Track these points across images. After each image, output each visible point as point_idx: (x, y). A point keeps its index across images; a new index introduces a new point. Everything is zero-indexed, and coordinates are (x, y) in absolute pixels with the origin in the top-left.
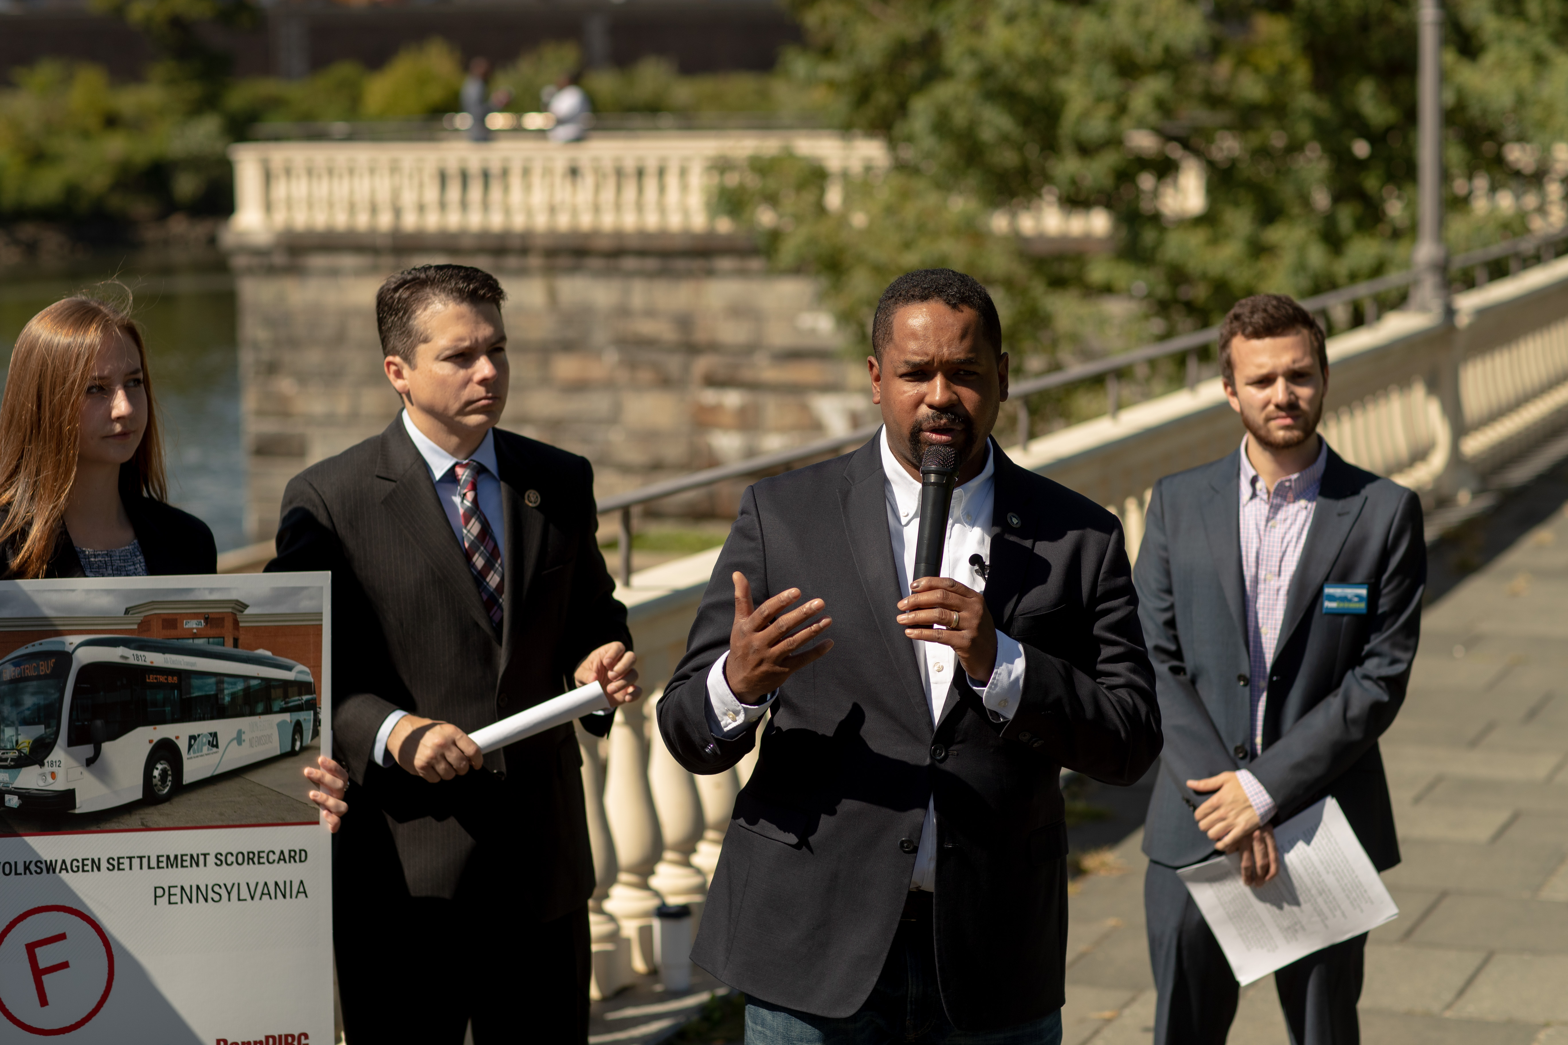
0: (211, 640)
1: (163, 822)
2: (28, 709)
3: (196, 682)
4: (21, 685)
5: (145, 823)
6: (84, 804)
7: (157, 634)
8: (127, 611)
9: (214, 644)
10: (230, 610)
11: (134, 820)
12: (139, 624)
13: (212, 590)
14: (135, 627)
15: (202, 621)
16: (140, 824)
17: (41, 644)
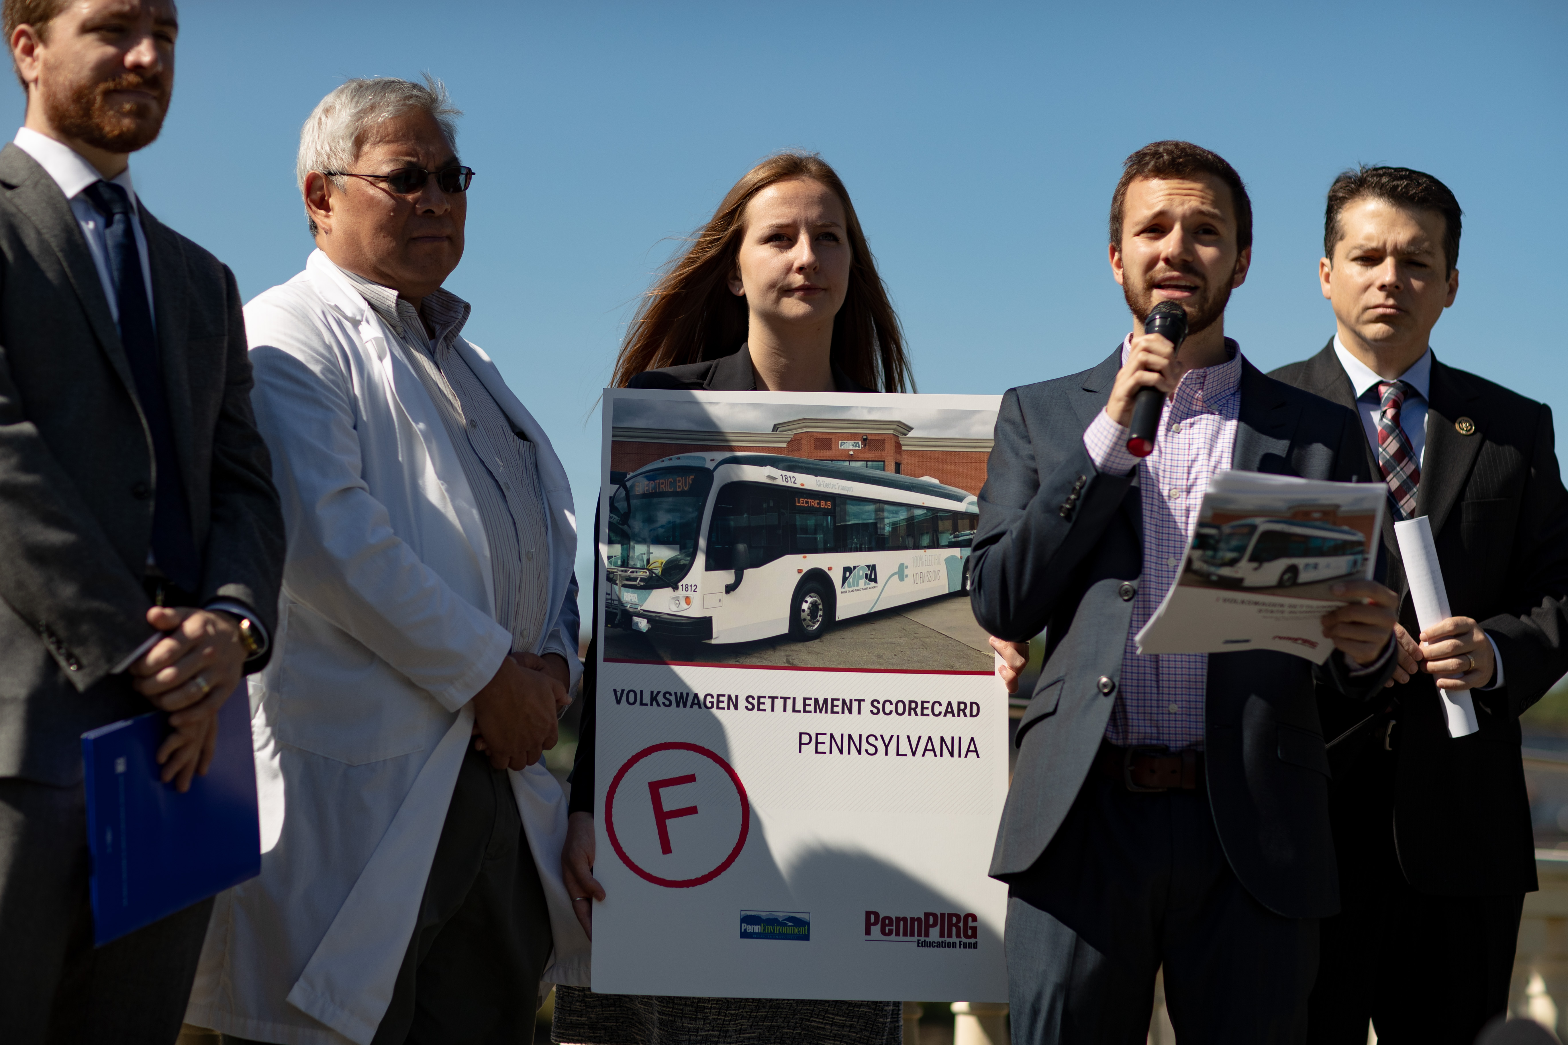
0: (869, 463)
1: (812, 661)
2: (662, 527)
3: (851, 508)
4: (655, 500)
5: (791, 661)
6: (721, 635)
7: (808, 454)
8: (776, 428)
9: (873, 468)
10: (891, 432)
11: (779, 655)
12: (789, 443)
13: (871, 409)
14: (785, 445)
15: (860, 443)
16: (785, 661)
17: (679, 458)
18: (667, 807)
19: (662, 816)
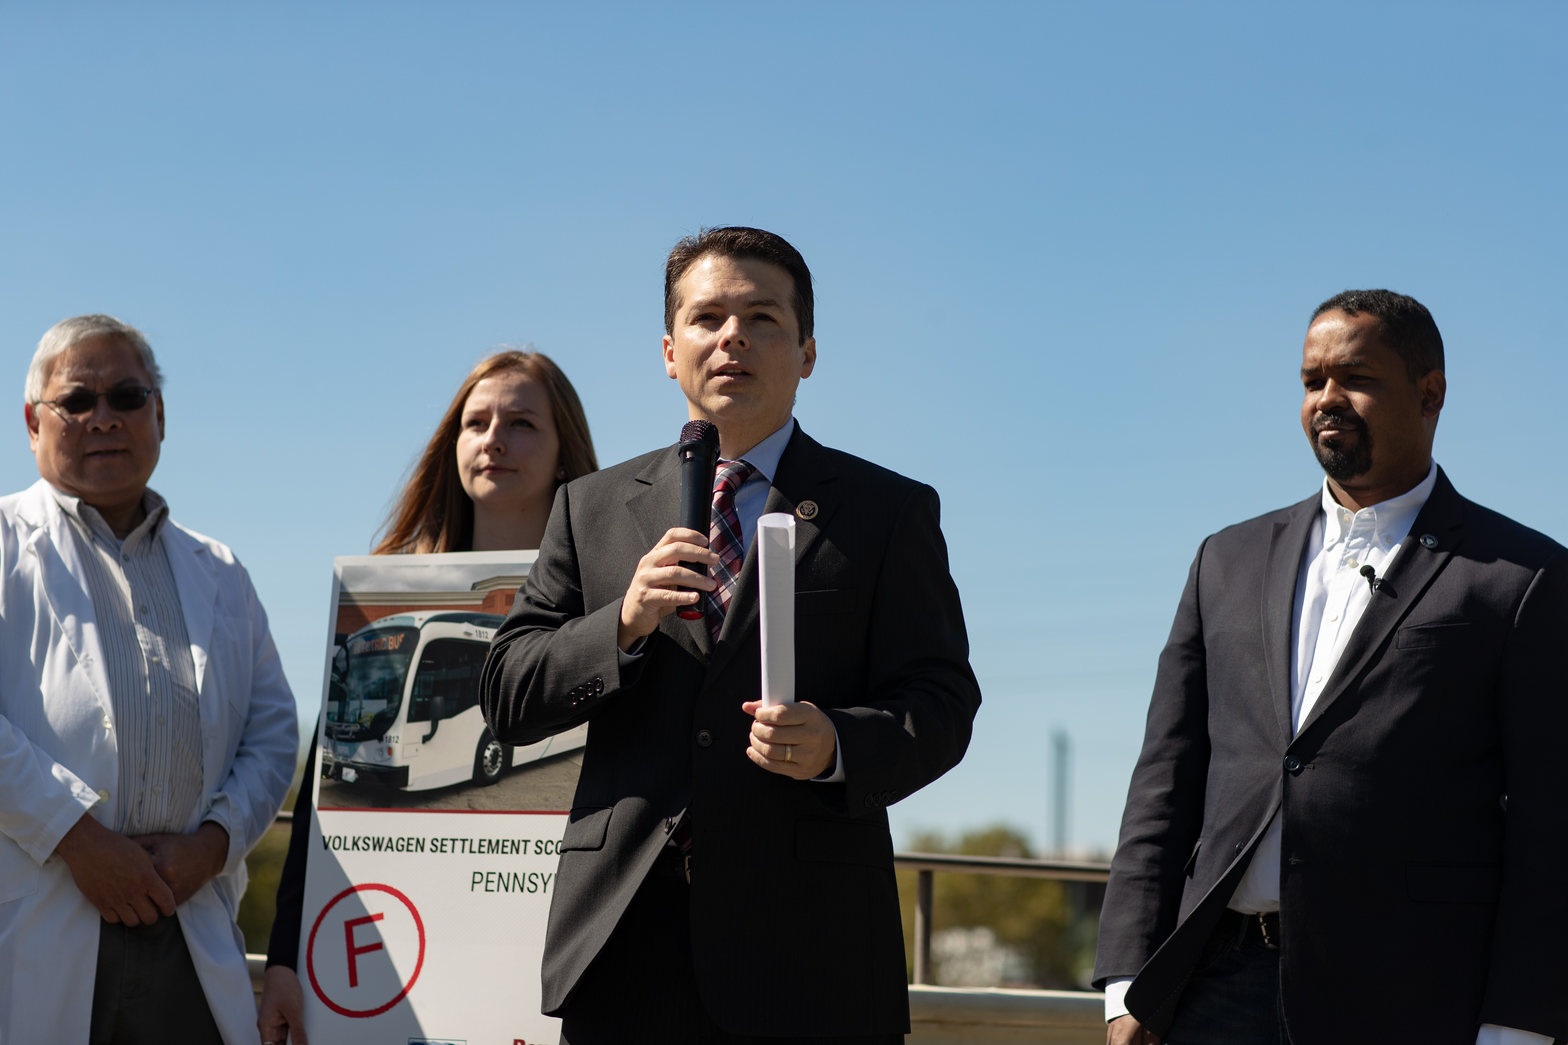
1: (490, 805)
2: (374, 683)
4: (370, 659)
5: (472, 805)
6: (416, 783)
7: (499, 610)
8: (474, 586)
11: (462, 801)
12: (484, 600)
14: (480, 603)
16: (467, 805)
17: (392, 619)
18: (358, 944)
19: (353, 952)
